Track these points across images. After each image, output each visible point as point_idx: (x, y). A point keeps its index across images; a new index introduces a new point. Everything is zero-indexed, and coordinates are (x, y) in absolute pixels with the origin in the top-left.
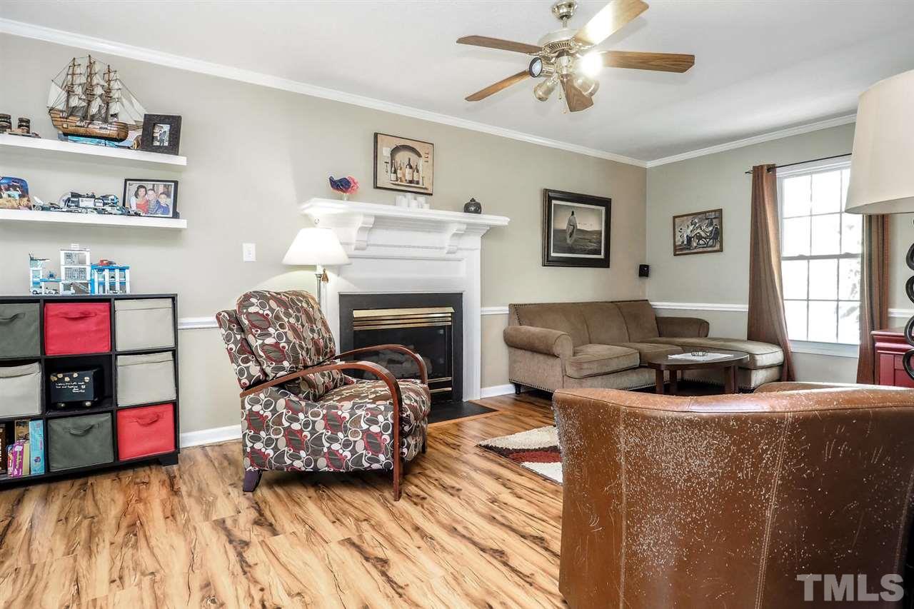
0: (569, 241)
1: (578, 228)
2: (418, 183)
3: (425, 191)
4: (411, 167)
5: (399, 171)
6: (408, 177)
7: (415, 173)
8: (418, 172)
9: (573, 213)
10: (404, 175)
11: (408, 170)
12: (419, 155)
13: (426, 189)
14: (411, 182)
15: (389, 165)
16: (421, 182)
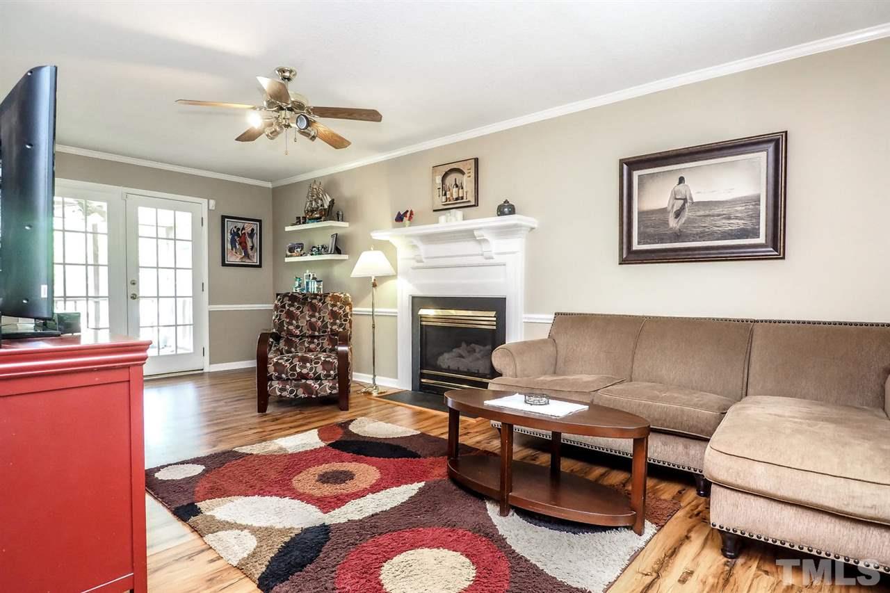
0: (673, 223)
1: (695, 200)
2: (462, 198)
3: (469, 204)
4: (457, 186)
5: (448, 193)
6: (455, 196)
7: (461, 190)
8: (462, 188)
9: (681, 180)
10: (452, 195)
11: (455, 190)
12: (462, 173)
13: (469, 201)
14: (457, 199)
15: (441, 190)
16: (465, 198)
